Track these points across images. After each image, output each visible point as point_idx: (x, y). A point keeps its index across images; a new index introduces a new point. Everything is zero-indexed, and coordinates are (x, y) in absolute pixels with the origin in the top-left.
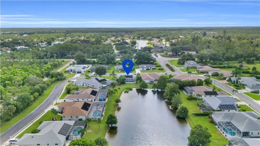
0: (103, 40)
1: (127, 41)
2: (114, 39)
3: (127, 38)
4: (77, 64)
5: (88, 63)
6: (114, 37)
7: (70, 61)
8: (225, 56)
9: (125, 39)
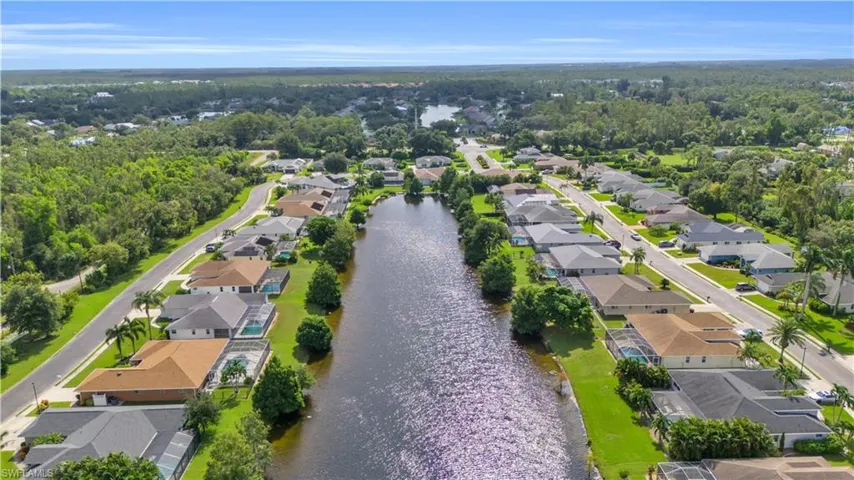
0: (334, 105)
1: (400, 108)
2: (363, 103)
3: (402, 101)
4: (281, 158)
5: (306, 156)
6: (365, 98)
7: (261, 154)
8: (615, 137)
9: (396, 102)
